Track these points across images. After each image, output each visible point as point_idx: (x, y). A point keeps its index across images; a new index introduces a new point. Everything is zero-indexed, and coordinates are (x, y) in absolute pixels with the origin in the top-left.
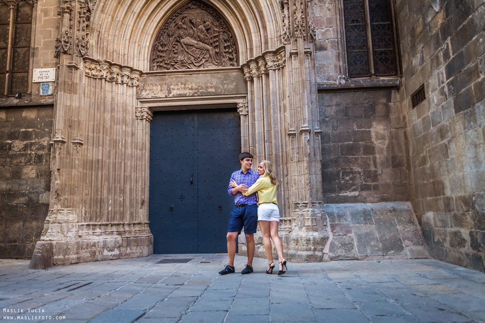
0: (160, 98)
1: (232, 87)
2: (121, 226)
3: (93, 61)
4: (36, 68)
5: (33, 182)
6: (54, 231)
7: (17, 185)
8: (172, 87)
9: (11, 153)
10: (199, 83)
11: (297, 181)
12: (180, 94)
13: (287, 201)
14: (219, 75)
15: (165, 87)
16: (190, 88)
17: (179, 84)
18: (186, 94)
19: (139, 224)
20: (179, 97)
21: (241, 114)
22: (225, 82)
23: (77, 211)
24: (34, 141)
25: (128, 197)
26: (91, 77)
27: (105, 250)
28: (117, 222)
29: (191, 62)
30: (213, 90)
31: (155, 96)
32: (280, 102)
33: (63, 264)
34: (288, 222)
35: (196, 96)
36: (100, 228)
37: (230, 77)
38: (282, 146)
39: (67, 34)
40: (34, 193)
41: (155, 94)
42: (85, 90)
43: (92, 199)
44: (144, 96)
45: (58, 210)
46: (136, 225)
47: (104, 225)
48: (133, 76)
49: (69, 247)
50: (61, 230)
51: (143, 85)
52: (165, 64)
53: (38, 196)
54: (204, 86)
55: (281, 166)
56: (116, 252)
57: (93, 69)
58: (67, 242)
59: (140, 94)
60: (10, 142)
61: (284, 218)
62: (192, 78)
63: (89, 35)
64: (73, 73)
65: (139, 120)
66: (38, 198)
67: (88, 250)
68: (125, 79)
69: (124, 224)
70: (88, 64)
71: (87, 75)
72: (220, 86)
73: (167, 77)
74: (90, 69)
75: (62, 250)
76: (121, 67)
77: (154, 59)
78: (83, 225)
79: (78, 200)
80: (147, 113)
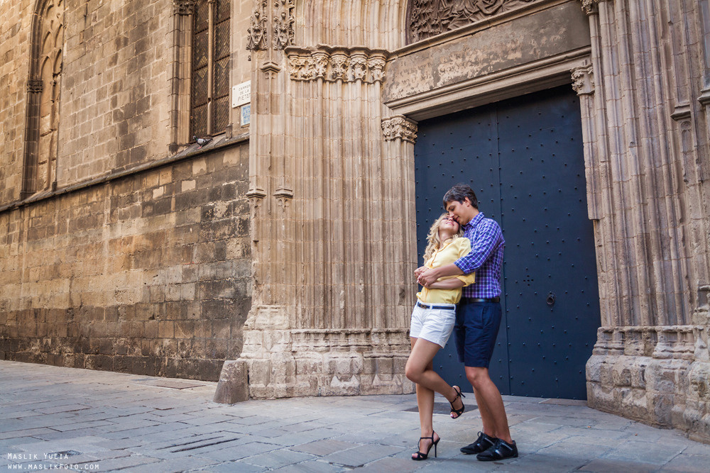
0: (421, 93)
1: (558, 37)
2: (363, 336)
3: (300, 51)
4: (236, 84)
5: (238, 264)
6: (251, 343)
7: (221, 270)
8: (441, 67)
9: (214, 221)
10: (490, 48)
11: (702, 232)
12: (456, 78)
13: (685, 283)
14: (528, 21)
15: (429, 70)
16: (473, 61)
17: (453, 58)
18: (467, 75)
19: (397, 332)
20: (455, 84)
21: (580, 92)
22: (542, 31)
23: (288, 310)
24: (237, 200)
25: (376, 283)
26: (300, 81)
27: (335, 378)
28: (356, 330)
29: (477, 10)
30: (518, 55)
31: (413, 91)
32: (656, 42)
33: (265, 398)
34: (689, 335)
35: (485, 75)
36: (324, 339)
37: (552, 18)
38: (667, 148)
39: (258, 17)
40: (240, 281)
41: (413, 88)
42: (291, 105)
43: (312, 289)
44: (395, 97)
45: (258, 308)
46: (393, 335)
47: (333, 333)
48: (372, 63)
49: (273, 369)
50: (263, 342)
51: (392, 76)
52: (433, 26)
53: (245, 286)
54: (499, 51)
55: (667, 198)
56: (354, 382)
57: (302, 66)
58: (270, 361)
59: (389, 93)
60: (211, 204)
61: (679, 327)
62: (475, 41)
63: (294, 10)
64: (270, 78)
65: (389, 141)
66: (245, 289)
67: (306, 377)
68: (358, 71)
69: (368, 334)
70: (292, 58)
71: (293, 78)
72: (534, 43)
73: (431, 50)
74: (297, 66)
75: (261, 375)
76: (348, 52)
77: (413, 24)
78: (299, 333)
79: (288, 290)
80: (403, 127)
